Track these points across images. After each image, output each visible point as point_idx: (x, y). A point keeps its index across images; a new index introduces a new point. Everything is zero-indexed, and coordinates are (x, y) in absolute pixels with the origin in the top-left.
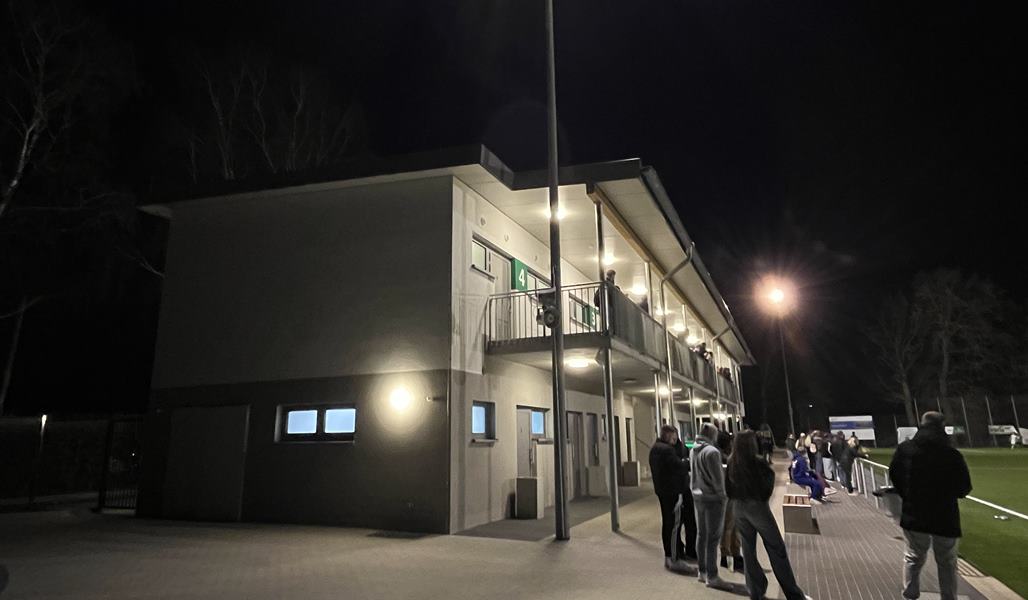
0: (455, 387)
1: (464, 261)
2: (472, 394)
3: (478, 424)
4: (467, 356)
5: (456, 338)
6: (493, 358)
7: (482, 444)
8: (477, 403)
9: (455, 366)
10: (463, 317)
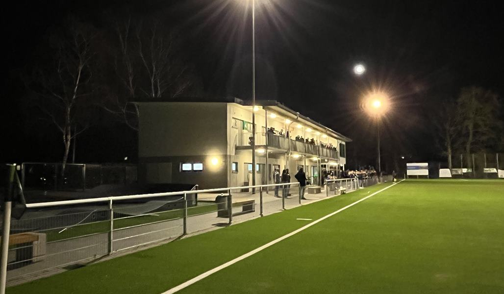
0: (228, 159)
1: (230, 125)
2: (233, 160)
3: (234, 168)
4: (231, 151)
5: (228, 146)
6: (237, 150)
7: (234, 173)
8: (234, 163)
9: (228, 154)
10: (230, 141)
